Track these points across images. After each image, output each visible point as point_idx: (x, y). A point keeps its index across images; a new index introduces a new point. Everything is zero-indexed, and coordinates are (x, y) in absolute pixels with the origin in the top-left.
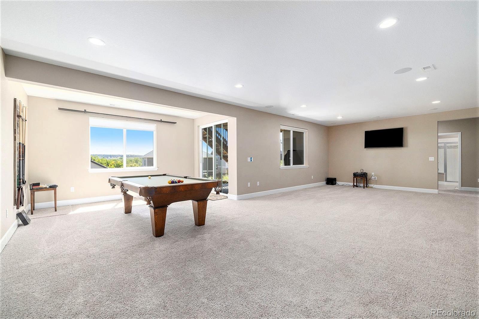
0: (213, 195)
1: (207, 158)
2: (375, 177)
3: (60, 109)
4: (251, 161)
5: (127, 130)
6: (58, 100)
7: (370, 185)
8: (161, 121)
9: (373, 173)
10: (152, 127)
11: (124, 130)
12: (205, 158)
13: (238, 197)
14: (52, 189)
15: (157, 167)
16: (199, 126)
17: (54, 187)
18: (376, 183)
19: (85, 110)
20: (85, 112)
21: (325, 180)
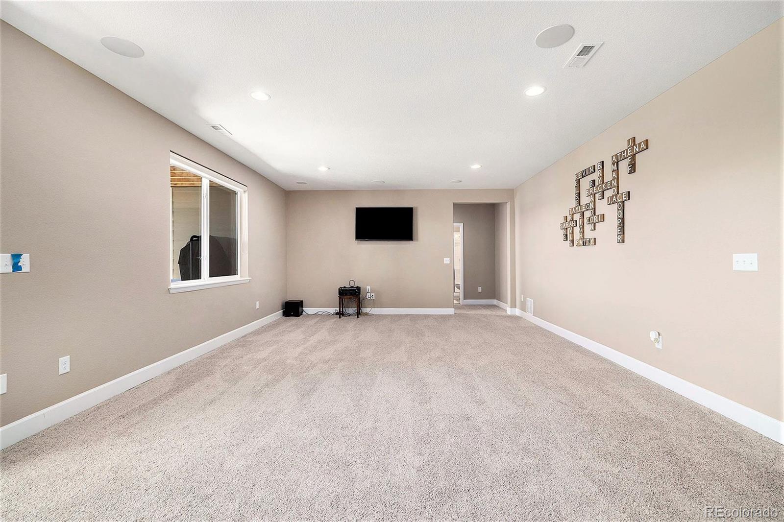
2: (372, 294)
7: (364, 310)
9: (369, 287)
18: (375, 304)
21: (280, 307)
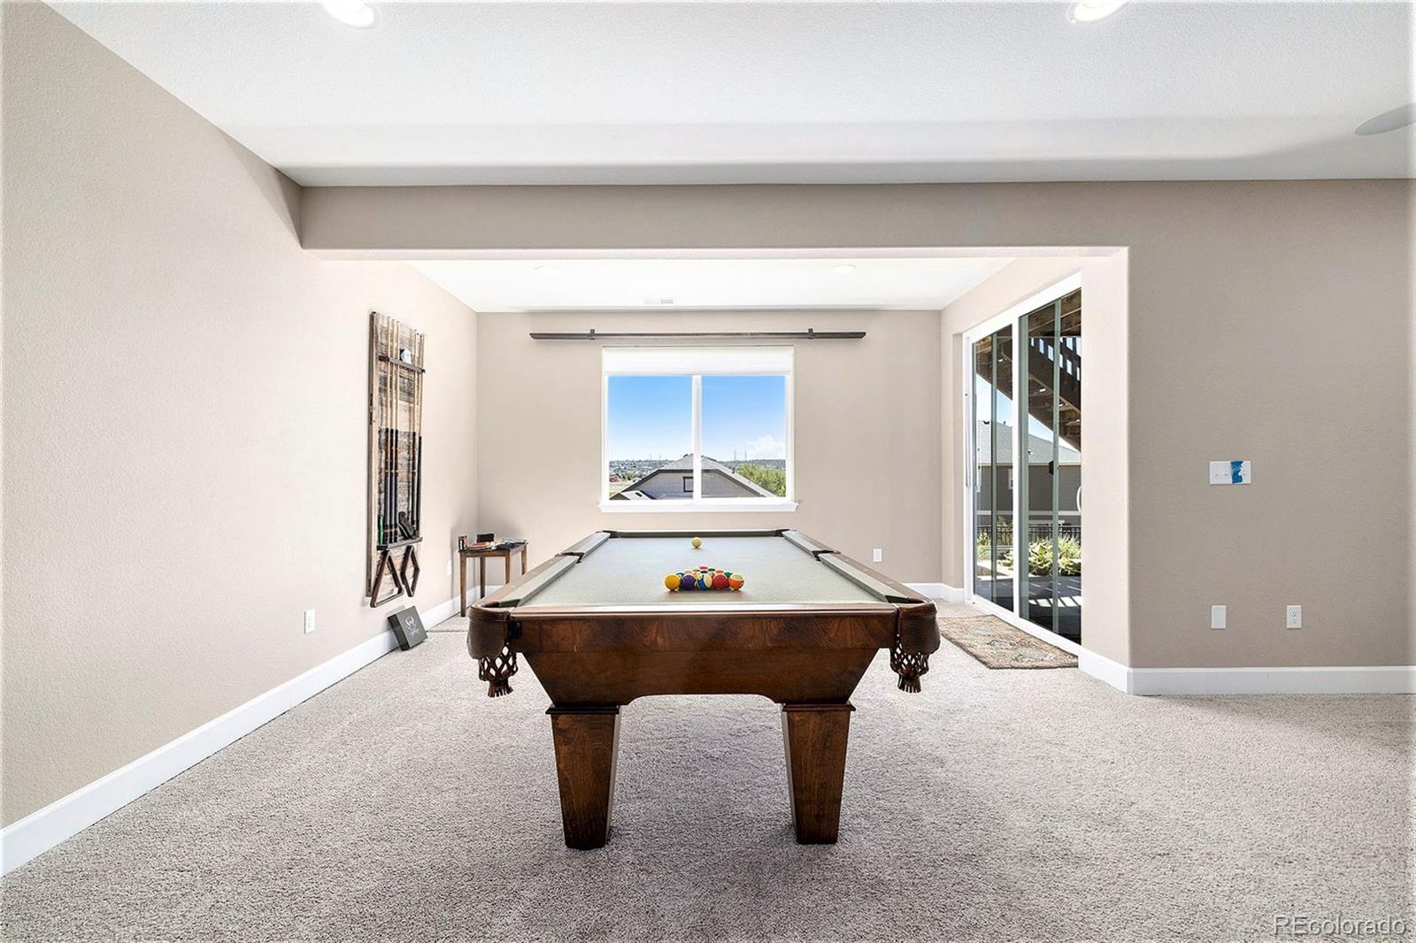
0: (1007, 637)
1: (992, 466)
3: (534, 336)
4: (1237, 478)
5: (703, 378)
6: (534, 314)
8: (811, 335)
10: (779, 360)
11: (694, 377)
12: (984, 468)
13: (1134, 681)
14: (500, 553)
15: (795, 502)
16: (961, 335)
17: (505, 549)
19: (593, 331)
20: (592, 335)
